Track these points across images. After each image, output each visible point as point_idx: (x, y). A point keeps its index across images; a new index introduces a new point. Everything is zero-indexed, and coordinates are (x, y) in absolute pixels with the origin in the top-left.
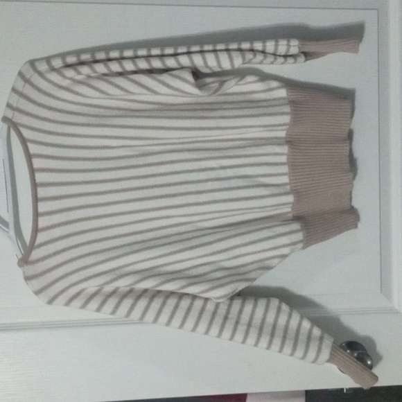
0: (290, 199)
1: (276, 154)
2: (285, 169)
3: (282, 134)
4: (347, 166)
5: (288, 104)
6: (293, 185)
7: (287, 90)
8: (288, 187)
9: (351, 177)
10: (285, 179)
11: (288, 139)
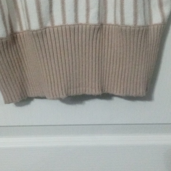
0: (35, 25)
1: (88, 10)
2: (70, 21)
3: (110, 20)
4: (73, 93)
5: (145, 23)
6: (51, 29)
7: (160, 24)
8: (49, 24)
9: (61, 96)
10: (58, 21)
11: (104, 26)
